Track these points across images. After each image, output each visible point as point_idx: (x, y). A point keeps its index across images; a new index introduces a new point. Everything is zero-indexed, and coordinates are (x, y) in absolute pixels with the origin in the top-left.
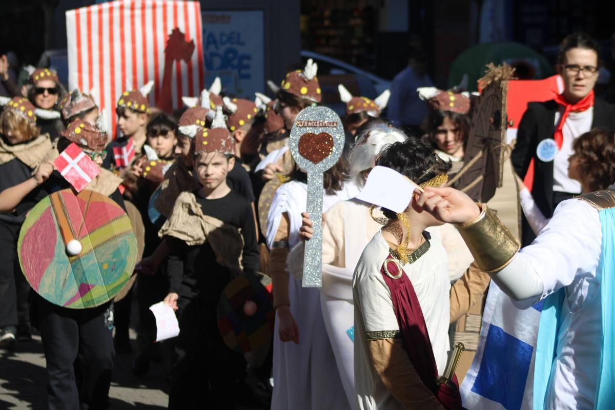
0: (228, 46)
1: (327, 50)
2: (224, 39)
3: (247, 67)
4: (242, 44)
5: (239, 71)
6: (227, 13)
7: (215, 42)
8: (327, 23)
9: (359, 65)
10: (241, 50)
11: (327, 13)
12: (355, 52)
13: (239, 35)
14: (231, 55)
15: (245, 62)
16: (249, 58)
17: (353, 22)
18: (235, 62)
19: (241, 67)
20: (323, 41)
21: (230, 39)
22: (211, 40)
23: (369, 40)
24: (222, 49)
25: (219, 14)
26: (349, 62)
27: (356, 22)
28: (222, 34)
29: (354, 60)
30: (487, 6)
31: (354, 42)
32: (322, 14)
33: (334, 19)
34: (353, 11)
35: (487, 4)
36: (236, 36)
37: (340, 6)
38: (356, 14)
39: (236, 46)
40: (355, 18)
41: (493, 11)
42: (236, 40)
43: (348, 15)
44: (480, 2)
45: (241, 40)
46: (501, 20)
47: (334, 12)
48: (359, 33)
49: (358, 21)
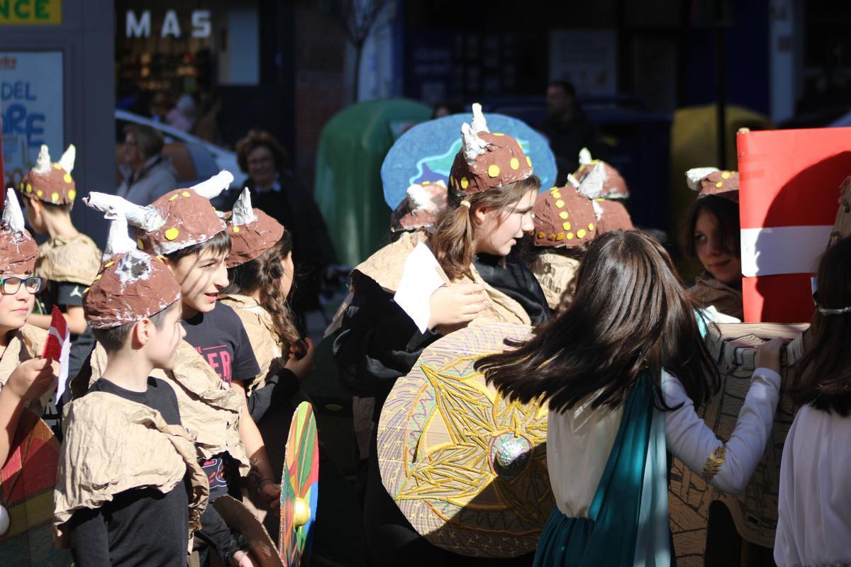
0: (13, 101)
2: (7, 91)
3: (40, 131)
4: (34, 98)
5: (29, 137)
6: (11, 55)
8: (145, 72)
10: (31, 108)
11: (146, 59)
13: (28, 86)
14: (16, 114)
15: (36, 124)
16: (42, 118)
17: (181, 71)
18: (23, 124)
19: (30, 131)
21: (15, 92)
24: (5, 107)
27: (187, 71)
28: (4, 85)
32: (138, 59)
33: (156, 67)
34: (182, 56)
35: (369, 48)
36: (24, 88)
37: (164, 49)
38: (186, 60)
39: (23, 102)
40: (185, 65)
41: (376, 57)
42: (24, 93)
43: (176, 60)
44: (359, 45)
45: (32, 93)
46: (387, 71)
47: (156, 57)
48: (191, 85)
49: (190, 71)
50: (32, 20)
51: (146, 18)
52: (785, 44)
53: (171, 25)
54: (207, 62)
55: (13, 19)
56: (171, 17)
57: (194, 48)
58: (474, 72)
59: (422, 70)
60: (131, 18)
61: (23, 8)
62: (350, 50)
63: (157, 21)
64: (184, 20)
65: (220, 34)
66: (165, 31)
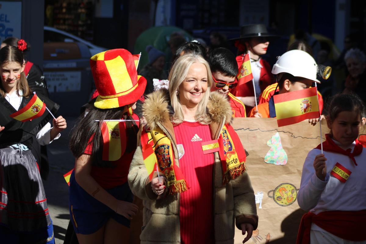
1: (64, 27)
4: (8, 22)
8: (64, 10)
9: (82, 37)
10: (7, 25)
11: (65, 5)
12: (80, 29)
13: (6, 16)
15: (9, 33)
16: (12, 30)
17: (80, 11)
18: (4, 33)
19: (7, 35)
20: (62, 21)
21: (1, 18)
23: (89, 22)
26: (77, 35)
27: (82, 11)
29: (79, 34)
30: (161, 4)
31: (80, 23)
32: (61, 5)
33: (69, 9)
34: (80, 4)
36: (4, 17)
38: (82, 6)
39: (4, 23)
40: (81, 8)
41: (164, 7)
42: (4, 19)
43: (77, 6)
44: (156, 2)
45: (8, 19)
46: (169, 13)
47: (69, 4)
48: (83, 17)
49: (83, 10)
52: (342, 7)
54: (91, 7)
57: (85, 1)
62: (153, 4)
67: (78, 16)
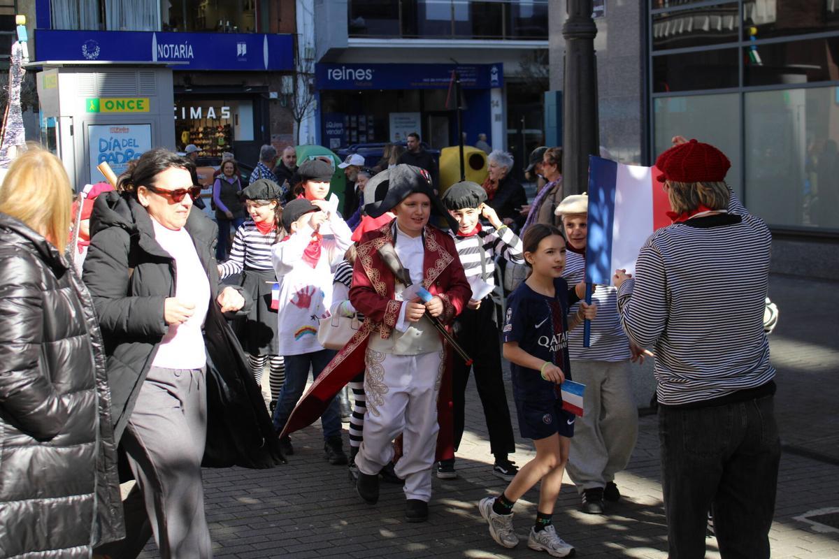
0: (128, 147)
2: (125, 143)
4: (138, 146)
6: (126, 127)
7: (119, 145)
8: (201, 135)
11: (201, 129)
13: (134, 140)
14: (129, 154)
17: (217, 135)
18: (132, 158)
21: (129, 143)
22: (116, 144)
23: (228, 146)
24: (124, 150)
25: (121, 127)
28: (123, 140)
32: (197, 130)
33: (206, 133)
34: (218, 127)
35: (304, 122)
37: (209, 125)
38: (220, 130)
39: (133, 148)
40: (219, 132)
41: (308, 127)
42: (133, 144)
43: (215, 130)
44: (299, 121)
45: (136, 144)
46: (313, 133)
47: (205, 129)
48: (222, 142)
49: (221, 134)
50: (136, 110)
51: (199, 109)
52: (498, 118)
53: (211, 113)
54: (229, 131)
55: (127, 110)
56: (211, 109)
57: (223, 124)
58: (354, 133)
59: (330, 132)
60: (192, 110)
61: (131, 105)
62: (296, 123)
63: (205, 111)
64: (217, 110)
65: (235, 117)
66: (209, 116)
67: (216, 140)
